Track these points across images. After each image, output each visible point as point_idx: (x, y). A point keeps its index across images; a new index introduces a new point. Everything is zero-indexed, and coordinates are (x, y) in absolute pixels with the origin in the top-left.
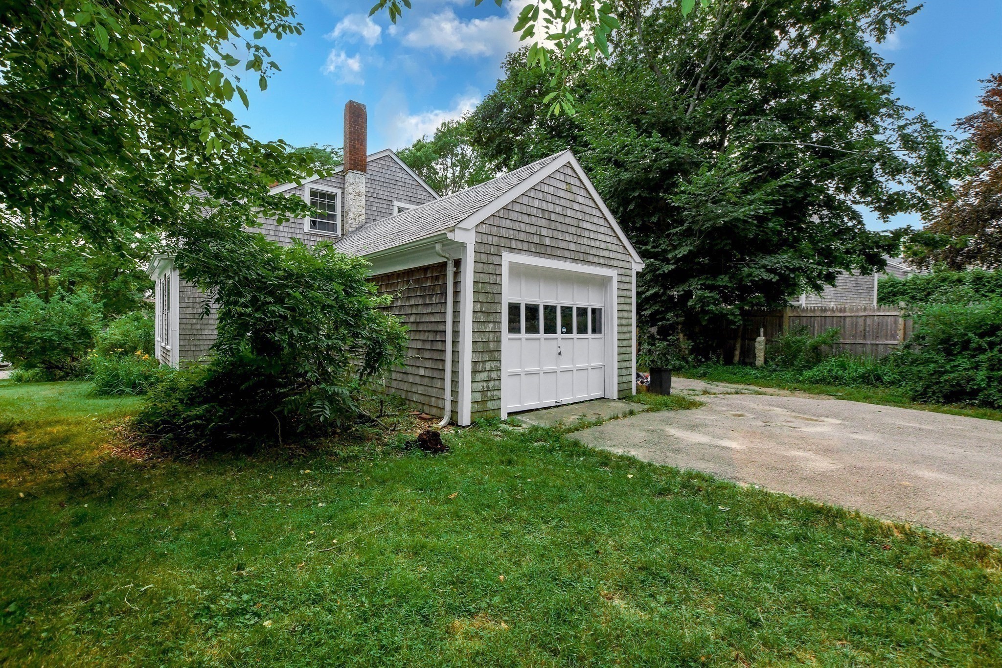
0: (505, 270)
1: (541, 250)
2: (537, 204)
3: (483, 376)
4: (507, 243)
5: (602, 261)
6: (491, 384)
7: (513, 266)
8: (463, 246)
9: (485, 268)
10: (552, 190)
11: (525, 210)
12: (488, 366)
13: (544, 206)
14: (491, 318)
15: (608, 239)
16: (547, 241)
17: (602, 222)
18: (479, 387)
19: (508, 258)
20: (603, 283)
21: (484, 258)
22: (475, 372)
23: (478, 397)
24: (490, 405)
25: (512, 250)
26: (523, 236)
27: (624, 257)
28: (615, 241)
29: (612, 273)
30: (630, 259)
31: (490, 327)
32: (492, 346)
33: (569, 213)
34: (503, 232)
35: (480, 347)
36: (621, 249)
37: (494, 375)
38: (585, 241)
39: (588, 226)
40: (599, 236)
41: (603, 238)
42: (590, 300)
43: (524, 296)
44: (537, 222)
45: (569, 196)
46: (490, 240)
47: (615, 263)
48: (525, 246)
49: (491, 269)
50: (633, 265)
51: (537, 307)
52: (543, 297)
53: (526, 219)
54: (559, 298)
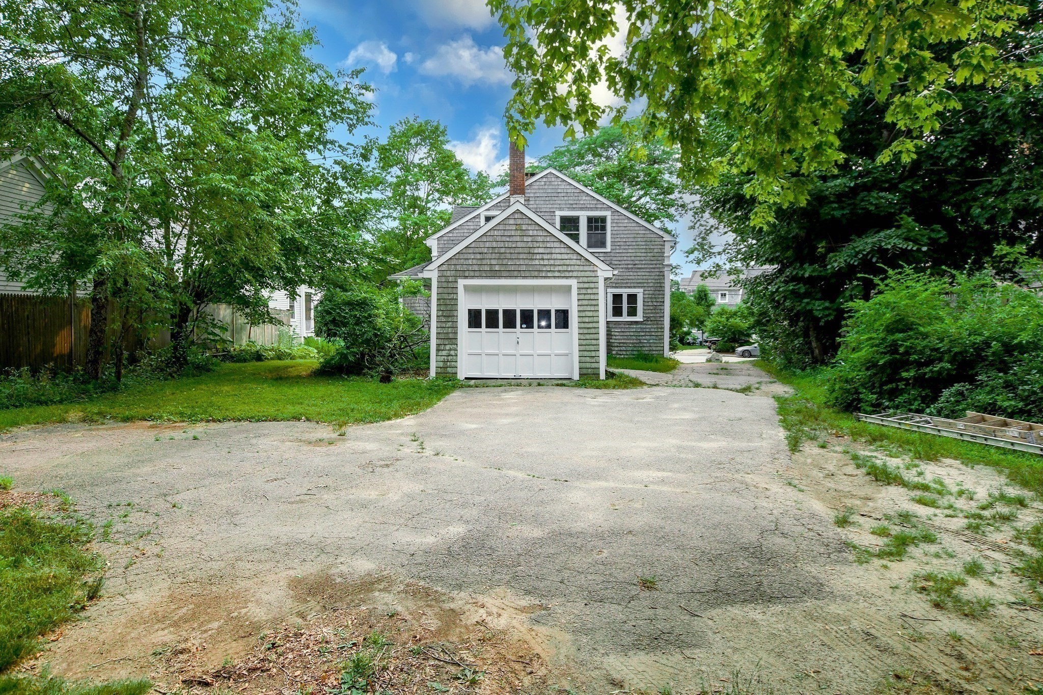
0: (461, 291)
1: (494, 274)
2: (487, 245)
3: (444, 353)
4: (461, 274)
5: (557, 274)
6: (450, 358)
7: (466, 288)
8: (430, 279)
9: (446, 291)
10: (500, 233)
11: (477, 250)
12: (448, 347)
13: (494, 245)
14: (450, 319)
15: (566, 257)
16: (497, 268)
17: (557, 245)
18: (442, 359)
19: (462, 283)
20: (568, 289)
21: (445, 285)
22: (438, 350)
23: (441, 364)
24: (450, 370)
25: (466, 277)
26: (476, 268)
27: (591, 268)
28: (575, 257)
29: (573, 283)
30: (595, 268)
31: (449, 324)
32: (451, 336)
33: (519, 245)
34: (458, 268)
35: (442, 336)
36: (583, 262)
37: (452, 353)
38: (537, 262)
39: (541, 251)
40: (554, 256)
41: (559, 256)
42: (554, 304)
43: (484, 304)
44: (489, 256)
45: (519, 233)
46: (448, 273)
47: (575, 274)
48: (477, 274)
49: (450, 291)
50: (599, 273)
51: (497, 311)
52: (501, 304)
53: (478, 256)
54: (519, 304)
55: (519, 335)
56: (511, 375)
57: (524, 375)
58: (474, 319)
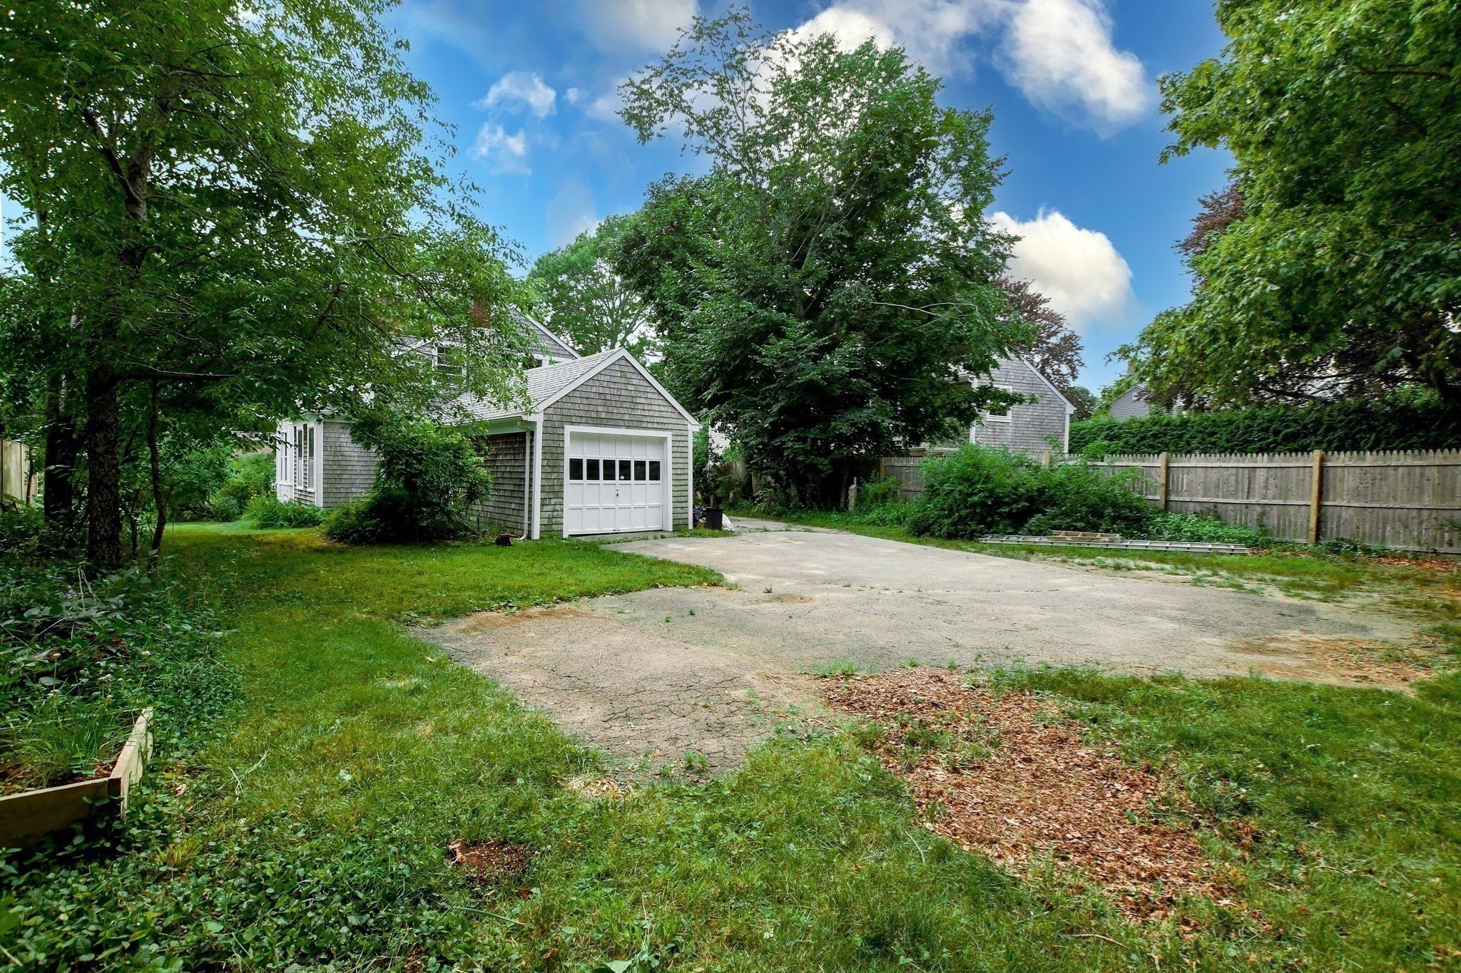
0: (567, 438)
1: (598, 422)
2: (594, 389)
3: (549, 508)
4: (569, 419)
5: (657, 426)
6: (556, 513)
7: (575, 436)
8: (534, 423)
9: (552, 437)
10: (607, 378)
11: (583, 395)
12: (553, 501)
13: (601, 390)
14: (556, 470)
15: (662, 409)
16: (603, 415)
17: (656, 396)
18: (547, 515)
19: (569, 429)
20: (662, 441)
21: (550, 430)
22: (542, 505)
23: (546, 521)
24: (555, 527)
25: (573, 423)
26: (582, 413)
27: (682, 422)
28: (670, 409)
29: (668, 435)
30: (687, 423)
31: (554, 476)
32: (556, 488)
33: (623, 393)
34: (565, 412)
35: (547, 489)
36: (676, 415)
37: (558, 507)
38: (639, 412)
39: (642, 401)
40: (654, 408)
41: (657, 408)
42: (648, 455)
43: (586, 453)
44: (595, 402)
45: (623, 380)
46: (555, 418)
47: (670, 427)
48: (584, 420)
49: (556, 437)
50: (690, 427)
51: (597, 461)
52: (603, 454)
53: (585, 401)
54: (618, 454)
55: (618, 487)
56: (610, 530)
57: (623, 529)
58: (577, 469)
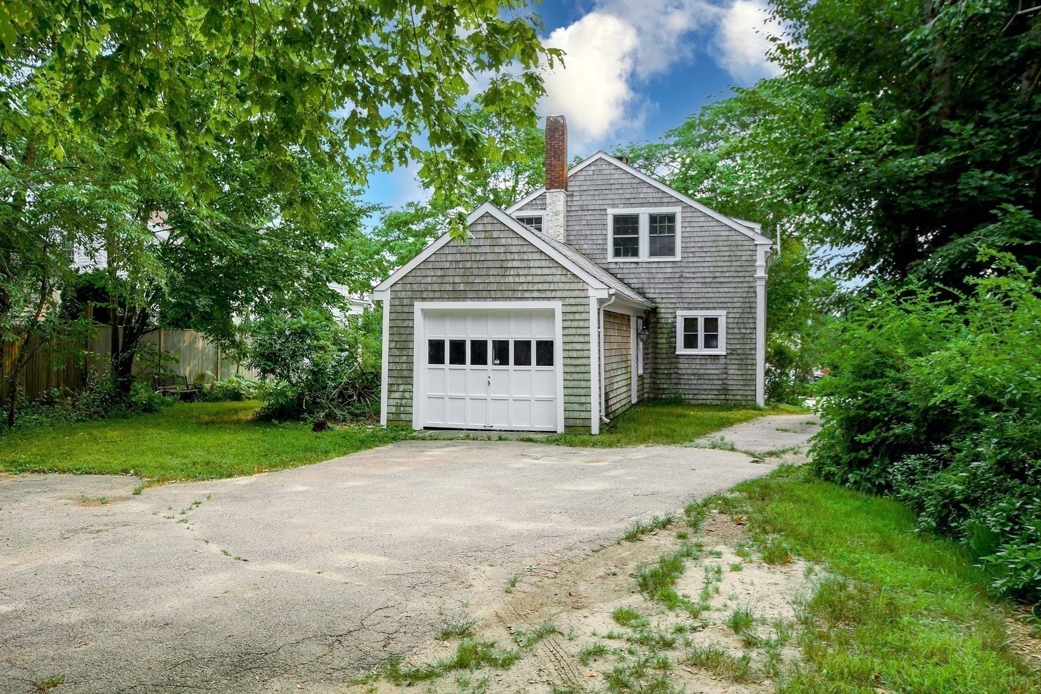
0: (418, 316)
2: (450, 258)
3: (397, 395)
4: (418, 295)
5: (536, 294)
6: (404, 401)
7: (426, 313)
8: (382, 302)
9: (400, 316)
11: (438, 265)
12: (401, 388)
13: (459, 257)
14: (405, 353)
15: (546, 271)
16: (462, 287)
17: (536, 256)
18: (393, 402)
19: (419, 306)
20: (550, 314)
21: (399, 309)
22: (390, 391)
23: (393, 410)
24: (403, 417)
25: (424, 299)
26: (436, 287)
27: (580, 286)
28: (560, 271)
29: (557, 306)
30: (586, 287)
31: (404, 359)
32: (405, 373)
33: (489, 257)
34: (415, 287)
35: (395, 374)
36: (569, 279)
37: (407, 395)
38: (511, 279)
39: (515, 264)
40: (533, 271)
41: (539, 271)
42: (534, 333)
43: (448, 333)
44: (451, 272)
45: (488, 242)
46: (403, 294)
47: (559, 294)
48: (437, 295)
49: (405, 316)
50: (591, 293)
51: (463, 343)
52: (468, 333)
53: (439, 273)
54: (490, 333)
55: (491, 374)
56: (480, 425)
57: (496, 426)
58: (436, 352)
